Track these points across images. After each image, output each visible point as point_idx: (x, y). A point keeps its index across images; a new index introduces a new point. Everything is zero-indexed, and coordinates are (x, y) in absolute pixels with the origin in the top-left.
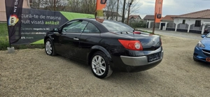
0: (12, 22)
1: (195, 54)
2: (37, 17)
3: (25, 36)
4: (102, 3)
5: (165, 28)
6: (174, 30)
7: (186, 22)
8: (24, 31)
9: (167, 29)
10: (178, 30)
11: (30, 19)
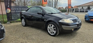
0: (8, 11)
1: (85, 18)
2: (18, 9)
3: (14, 17)
4: (44, 1)
5: (74, 11)
6: (78, 12)
7: (83, 8)
8: (13, 15)
9: (75, 12)
10: (80, 12)
11: (15, 10)
